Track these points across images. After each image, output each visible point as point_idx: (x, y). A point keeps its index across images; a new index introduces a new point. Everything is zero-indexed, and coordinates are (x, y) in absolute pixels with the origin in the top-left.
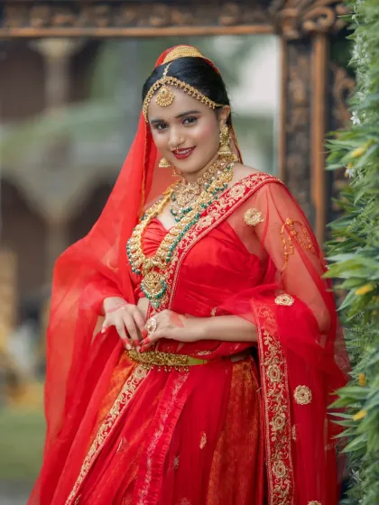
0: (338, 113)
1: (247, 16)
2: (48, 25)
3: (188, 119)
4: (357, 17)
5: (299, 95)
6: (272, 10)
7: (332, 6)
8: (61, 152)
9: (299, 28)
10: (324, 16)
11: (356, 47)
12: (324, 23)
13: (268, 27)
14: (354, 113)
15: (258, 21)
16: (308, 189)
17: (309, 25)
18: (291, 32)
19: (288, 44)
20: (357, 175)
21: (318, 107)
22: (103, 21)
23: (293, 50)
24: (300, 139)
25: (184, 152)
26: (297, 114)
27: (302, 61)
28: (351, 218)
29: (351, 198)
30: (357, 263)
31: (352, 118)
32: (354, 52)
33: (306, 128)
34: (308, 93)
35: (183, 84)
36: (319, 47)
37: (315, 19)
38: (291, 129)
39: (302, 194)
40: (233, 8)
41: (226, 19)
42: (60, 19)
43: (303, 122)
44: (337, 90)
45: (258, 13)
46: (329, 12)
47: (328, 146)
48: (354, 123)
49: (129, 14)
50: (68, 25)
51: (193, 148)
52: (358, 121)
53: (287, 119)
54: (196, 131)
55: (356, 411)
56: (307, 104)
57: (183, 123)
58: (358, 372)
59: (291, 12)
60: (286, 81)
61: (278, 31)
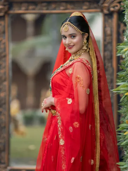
0: (121, 38)
1: (92, 6)
2: (27, 9)
3: (73, 36)
4: (126, 6)
5: (109, 32)
6: (100, 4)
7: (120, 3)
8: (32, 52)
9: (109, 10)
10: (117, 6)
11: (125, 16)
12: (117, 8)
13: (99, 10)
14: (125, 37)
15: (95, 8)
16: (112, 63)
17: (112, 9)
18: (106, 11)
19: (105, 15)
20: (126, 57)
21: (115, 36)
22: (45, 8)
23: (106, 17)
24: (109, 46)
25: (70, 47)
26: (108, 38)
27: (110, 21)
28: (125, 71)
29: (124, 65)
30: (126, 85)
31: (124, 39)
32: (125, 17)
33: (111, 43)
34: (112, 31)
35: (72, 25)
36: (115, 16)
37: (114, 7)
38: (106, 43)
39: (110, 65)
40: (87, 4)
41: (85, 7)
42: (31, 7)
43: (110, 41)
44: (121, 30)
45: (95, 5)
46: (118, 5)
47: (117, 48)
48: (125, 40)
49: (53, 6)
50: (34, 9)
51: (73, 46)
52: (126, 40)
53: (105, 40)
54: (75, 40)
55: (125, 132)
56: (111, 35)
57: (71, 37)
58: (126, 120)
59: (106, 5)
60: (105, 27)
61: (102, 11)
